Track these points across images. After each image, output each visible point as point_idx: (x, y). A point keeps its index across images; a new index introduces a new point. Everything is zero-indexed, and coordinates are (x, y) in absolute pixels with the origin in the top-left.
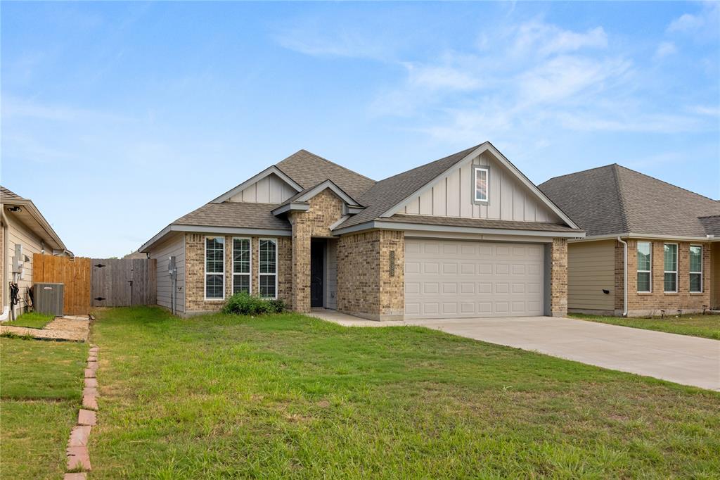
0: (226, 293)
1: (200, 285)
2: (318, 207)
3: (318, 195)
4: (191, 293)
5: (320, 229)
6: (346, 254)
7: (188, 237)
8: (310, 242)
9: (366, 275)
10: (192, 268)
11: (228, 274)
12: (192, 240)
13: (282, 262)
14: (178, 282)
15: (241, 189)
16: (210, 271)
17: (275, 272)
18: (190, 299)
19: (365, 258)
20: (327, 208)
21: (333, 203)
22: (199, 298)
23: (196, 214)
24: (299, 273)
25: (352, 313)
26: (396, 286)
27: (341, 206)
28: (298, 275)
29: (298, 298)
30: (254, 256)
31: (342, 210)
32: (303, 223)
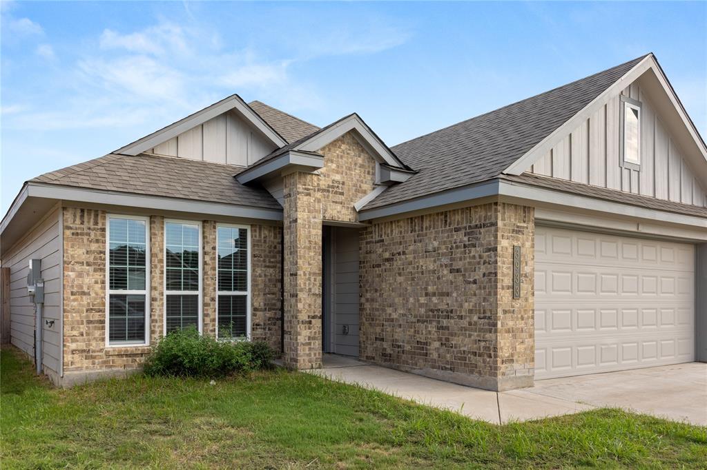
0: (152, 332)
1: (96, 316)
2: (334, 166)
3: (334, 144)
4: (75, 333)
5: (339, 207)
6: (387, 255)
7: (69, 215)
8: (320, 232)
9: (448, 294)
10: (79, 281)
11: (156, 294)
12: (78, 221)
13: (259, 271)
14: (47, 309)
15: (176, 133)
16: (117, 288)
17: (245, 289)
18: (73, 346)
19: (445, 261)
20: (350, 169)
21: (360, 161)
22: (94, 343)
23: (87, 168)
24: (301, 290)
25: (407, 367)
26: (522, 318)
27: (374, 168)
28: (301, 295)
29: (301, 339)
30: (207, 258)
31: (374, 174)
32: (309, 195)
